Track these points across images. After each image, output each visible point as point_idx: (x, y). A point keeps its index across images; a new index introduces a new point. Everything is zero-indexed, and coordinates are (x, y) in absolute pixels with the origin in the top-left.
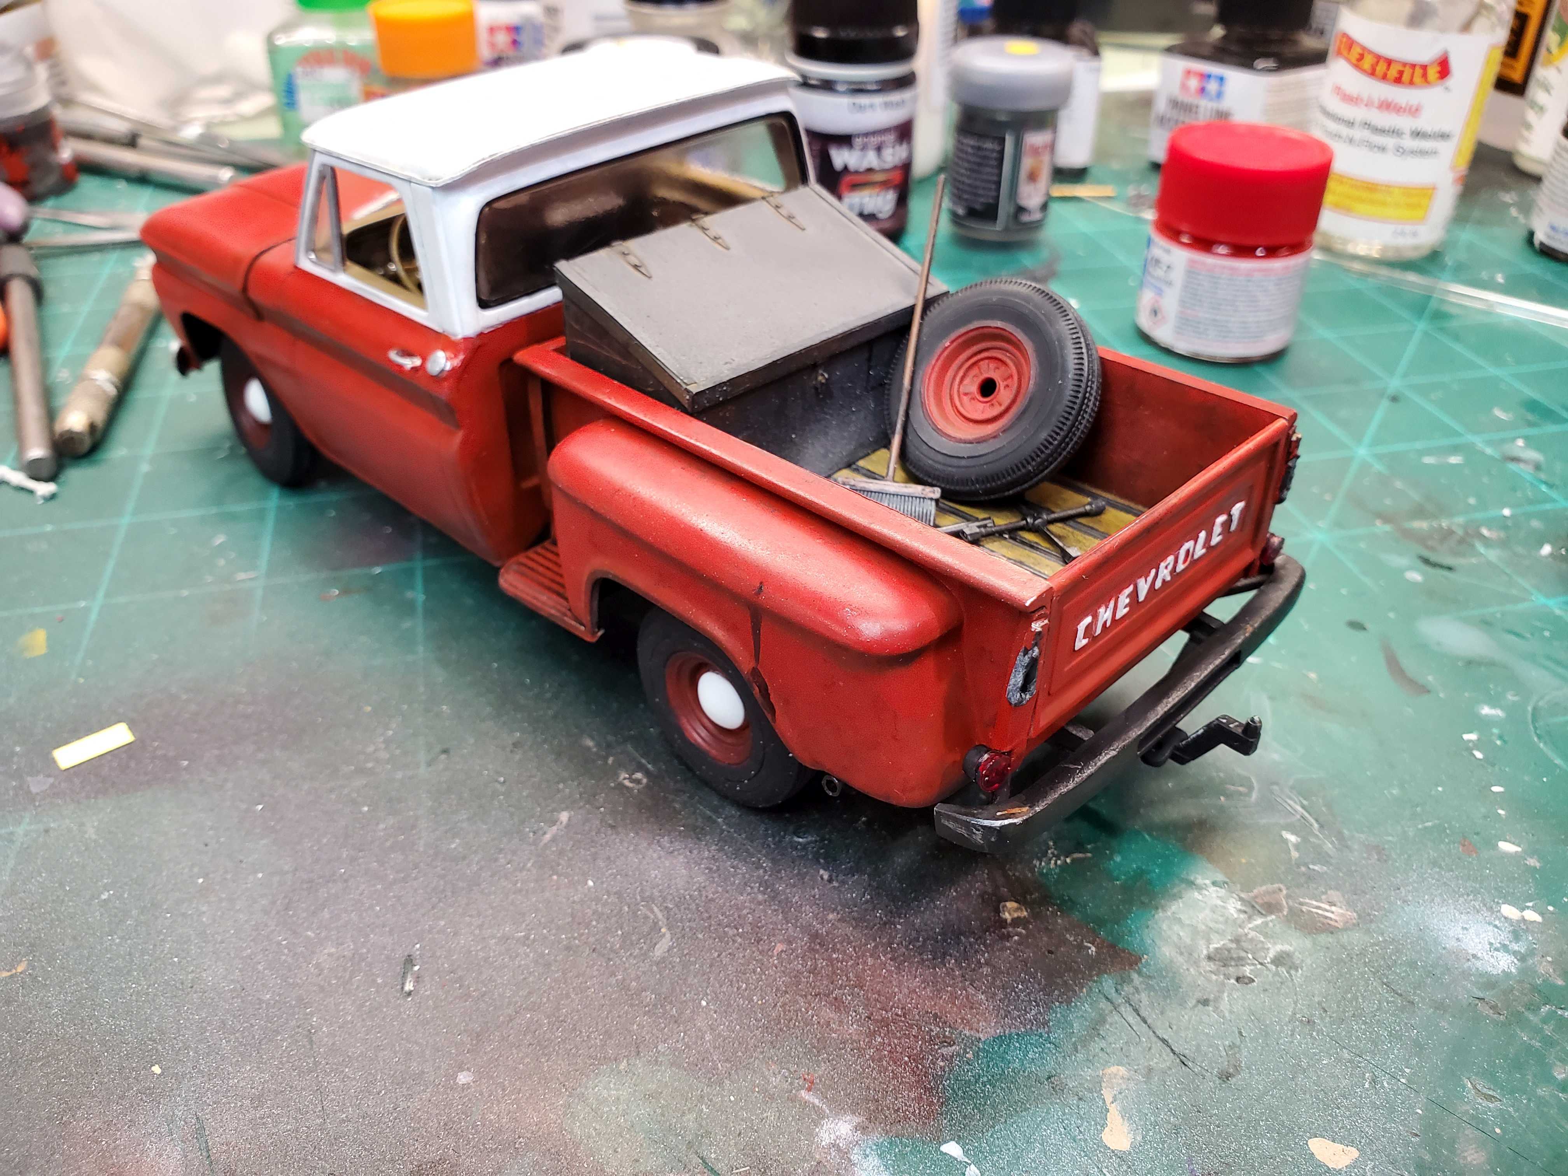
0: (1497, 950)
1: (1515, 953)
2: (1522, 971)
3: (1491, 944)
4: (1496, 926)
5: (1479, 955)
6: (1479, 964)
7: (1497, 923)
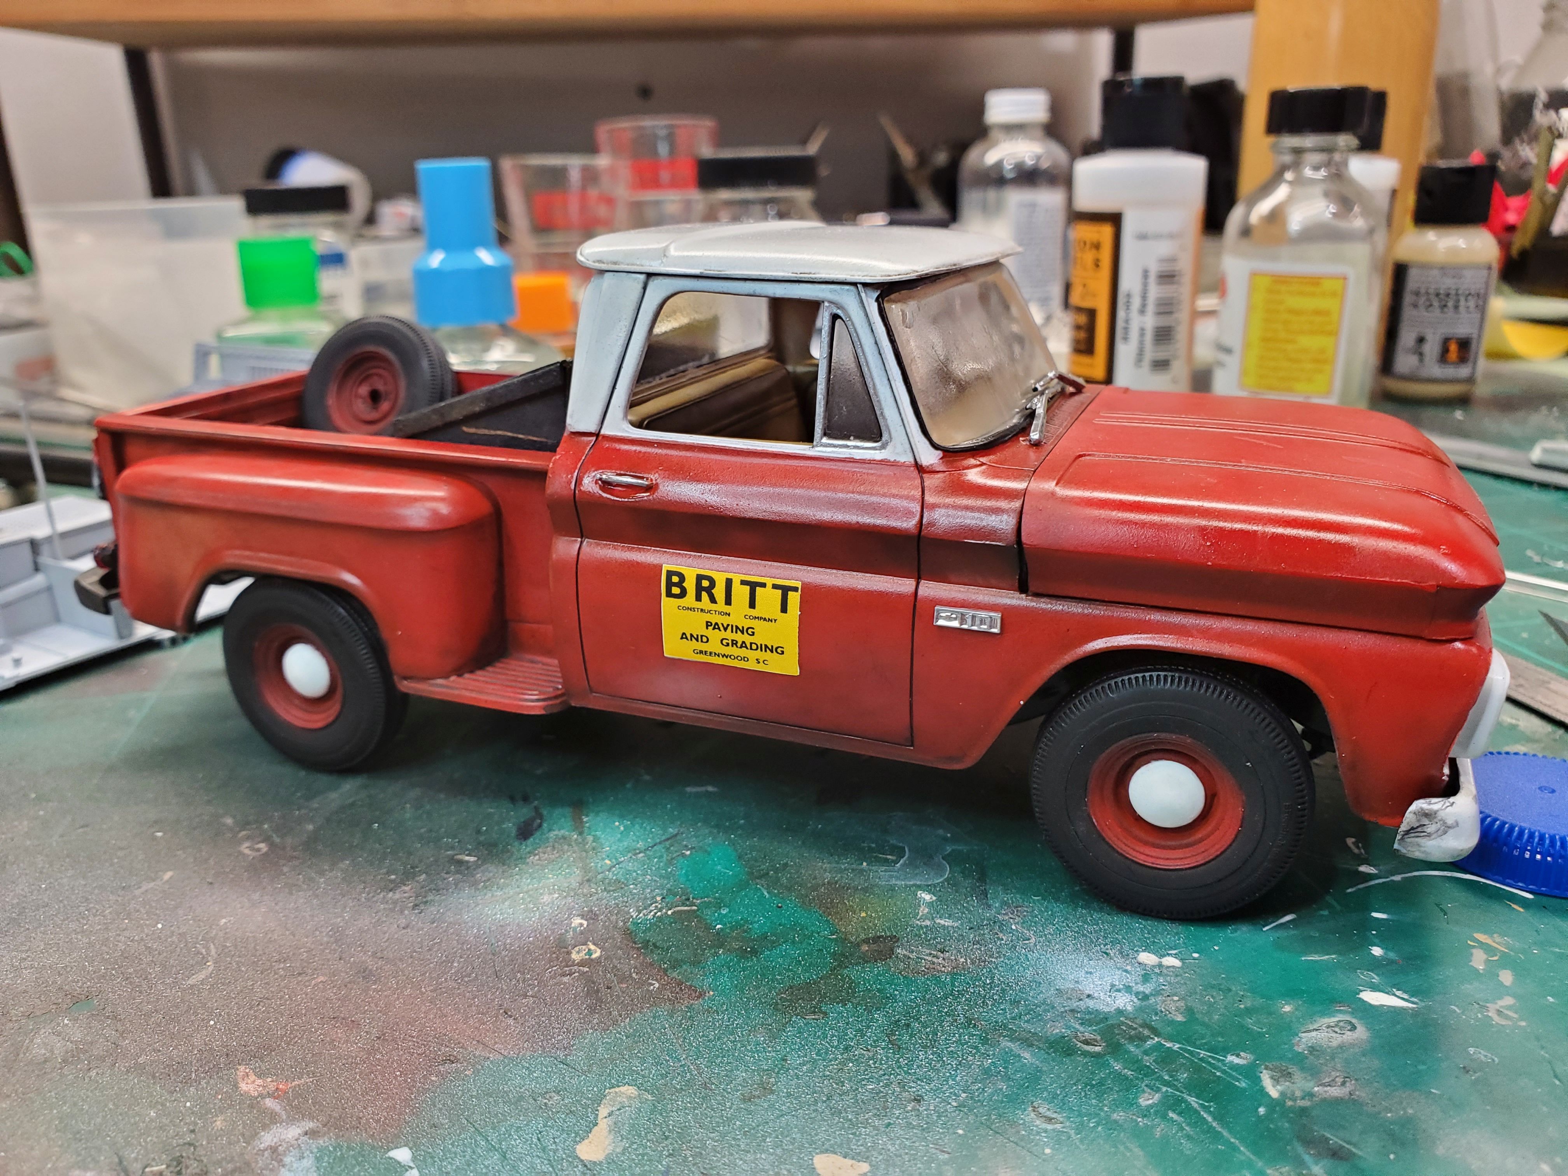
0: (1119, 991)
1: (1137, 994)
2: (1139, 1010)
3: (1113, 986)
4: (1126, 971)
5: (1096, 995)
6: (1091, 1003)
7: (1129, 968)
